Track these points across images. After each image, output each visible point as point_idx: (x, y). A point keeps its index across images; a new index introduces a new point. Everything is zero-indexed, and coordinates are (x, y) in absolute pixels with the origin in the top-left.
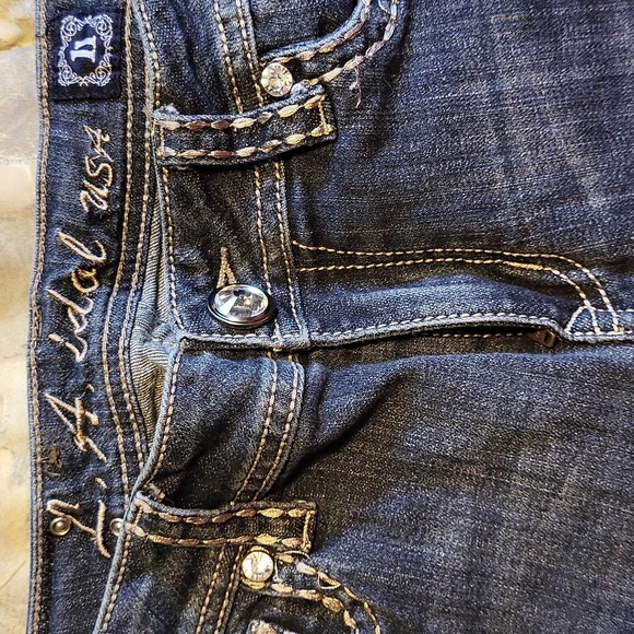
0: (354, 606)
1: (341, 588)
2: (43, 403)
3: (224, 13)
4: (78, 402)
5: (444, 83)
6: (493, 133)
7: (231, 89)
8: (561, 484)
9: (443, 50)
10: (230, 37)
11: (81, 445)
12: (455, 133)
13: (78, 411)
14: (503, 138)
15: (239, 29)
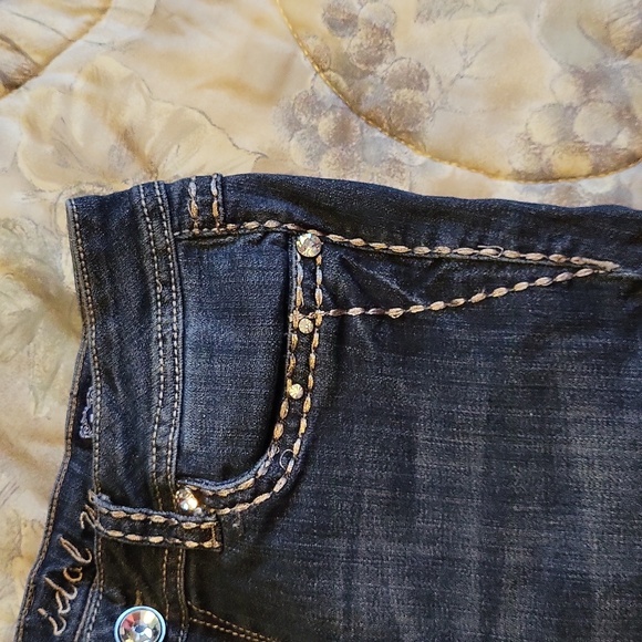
3: (159, 442)
5: (315, 534)
6: (342, 582)
7: (155, 492)
9: (322, 507)
10: (159, 459)
12: (311, 576)
14: (349, 587)
15: (166, 457)
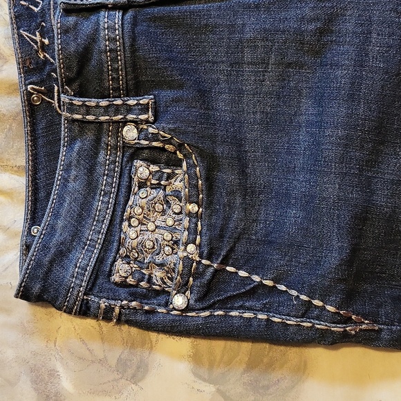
0: (180, 147)
1: (172, 138)
2: (20, 36)
4: (38, 34)
8: (268, 64)
11: (42, 56)
13: (38, 38)
